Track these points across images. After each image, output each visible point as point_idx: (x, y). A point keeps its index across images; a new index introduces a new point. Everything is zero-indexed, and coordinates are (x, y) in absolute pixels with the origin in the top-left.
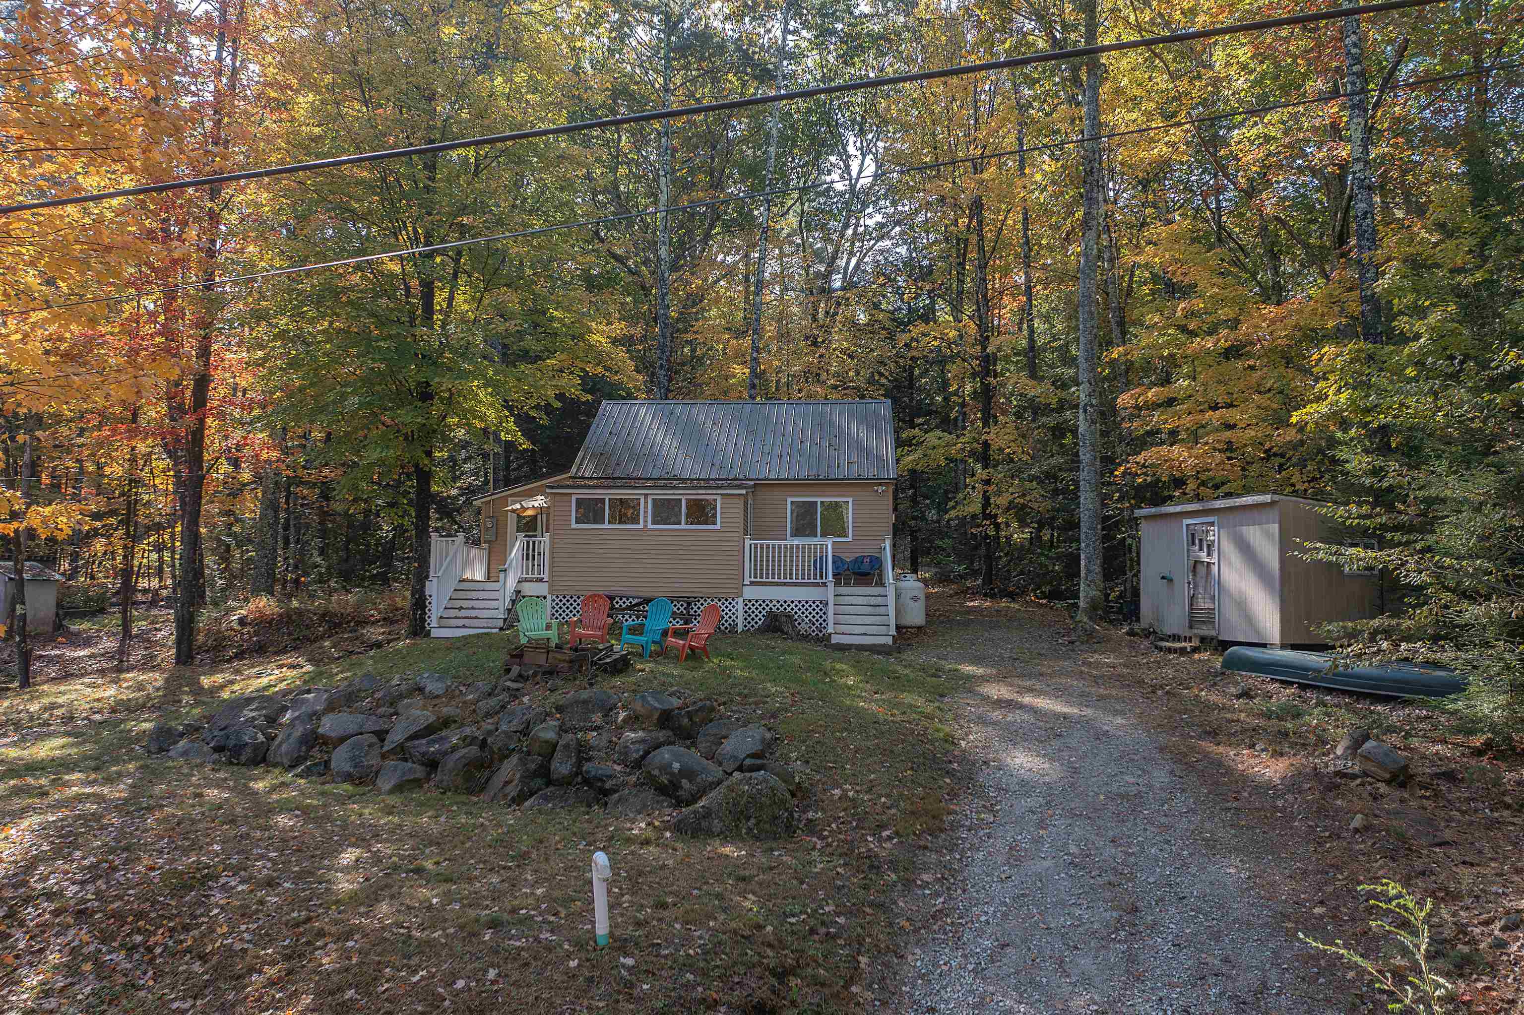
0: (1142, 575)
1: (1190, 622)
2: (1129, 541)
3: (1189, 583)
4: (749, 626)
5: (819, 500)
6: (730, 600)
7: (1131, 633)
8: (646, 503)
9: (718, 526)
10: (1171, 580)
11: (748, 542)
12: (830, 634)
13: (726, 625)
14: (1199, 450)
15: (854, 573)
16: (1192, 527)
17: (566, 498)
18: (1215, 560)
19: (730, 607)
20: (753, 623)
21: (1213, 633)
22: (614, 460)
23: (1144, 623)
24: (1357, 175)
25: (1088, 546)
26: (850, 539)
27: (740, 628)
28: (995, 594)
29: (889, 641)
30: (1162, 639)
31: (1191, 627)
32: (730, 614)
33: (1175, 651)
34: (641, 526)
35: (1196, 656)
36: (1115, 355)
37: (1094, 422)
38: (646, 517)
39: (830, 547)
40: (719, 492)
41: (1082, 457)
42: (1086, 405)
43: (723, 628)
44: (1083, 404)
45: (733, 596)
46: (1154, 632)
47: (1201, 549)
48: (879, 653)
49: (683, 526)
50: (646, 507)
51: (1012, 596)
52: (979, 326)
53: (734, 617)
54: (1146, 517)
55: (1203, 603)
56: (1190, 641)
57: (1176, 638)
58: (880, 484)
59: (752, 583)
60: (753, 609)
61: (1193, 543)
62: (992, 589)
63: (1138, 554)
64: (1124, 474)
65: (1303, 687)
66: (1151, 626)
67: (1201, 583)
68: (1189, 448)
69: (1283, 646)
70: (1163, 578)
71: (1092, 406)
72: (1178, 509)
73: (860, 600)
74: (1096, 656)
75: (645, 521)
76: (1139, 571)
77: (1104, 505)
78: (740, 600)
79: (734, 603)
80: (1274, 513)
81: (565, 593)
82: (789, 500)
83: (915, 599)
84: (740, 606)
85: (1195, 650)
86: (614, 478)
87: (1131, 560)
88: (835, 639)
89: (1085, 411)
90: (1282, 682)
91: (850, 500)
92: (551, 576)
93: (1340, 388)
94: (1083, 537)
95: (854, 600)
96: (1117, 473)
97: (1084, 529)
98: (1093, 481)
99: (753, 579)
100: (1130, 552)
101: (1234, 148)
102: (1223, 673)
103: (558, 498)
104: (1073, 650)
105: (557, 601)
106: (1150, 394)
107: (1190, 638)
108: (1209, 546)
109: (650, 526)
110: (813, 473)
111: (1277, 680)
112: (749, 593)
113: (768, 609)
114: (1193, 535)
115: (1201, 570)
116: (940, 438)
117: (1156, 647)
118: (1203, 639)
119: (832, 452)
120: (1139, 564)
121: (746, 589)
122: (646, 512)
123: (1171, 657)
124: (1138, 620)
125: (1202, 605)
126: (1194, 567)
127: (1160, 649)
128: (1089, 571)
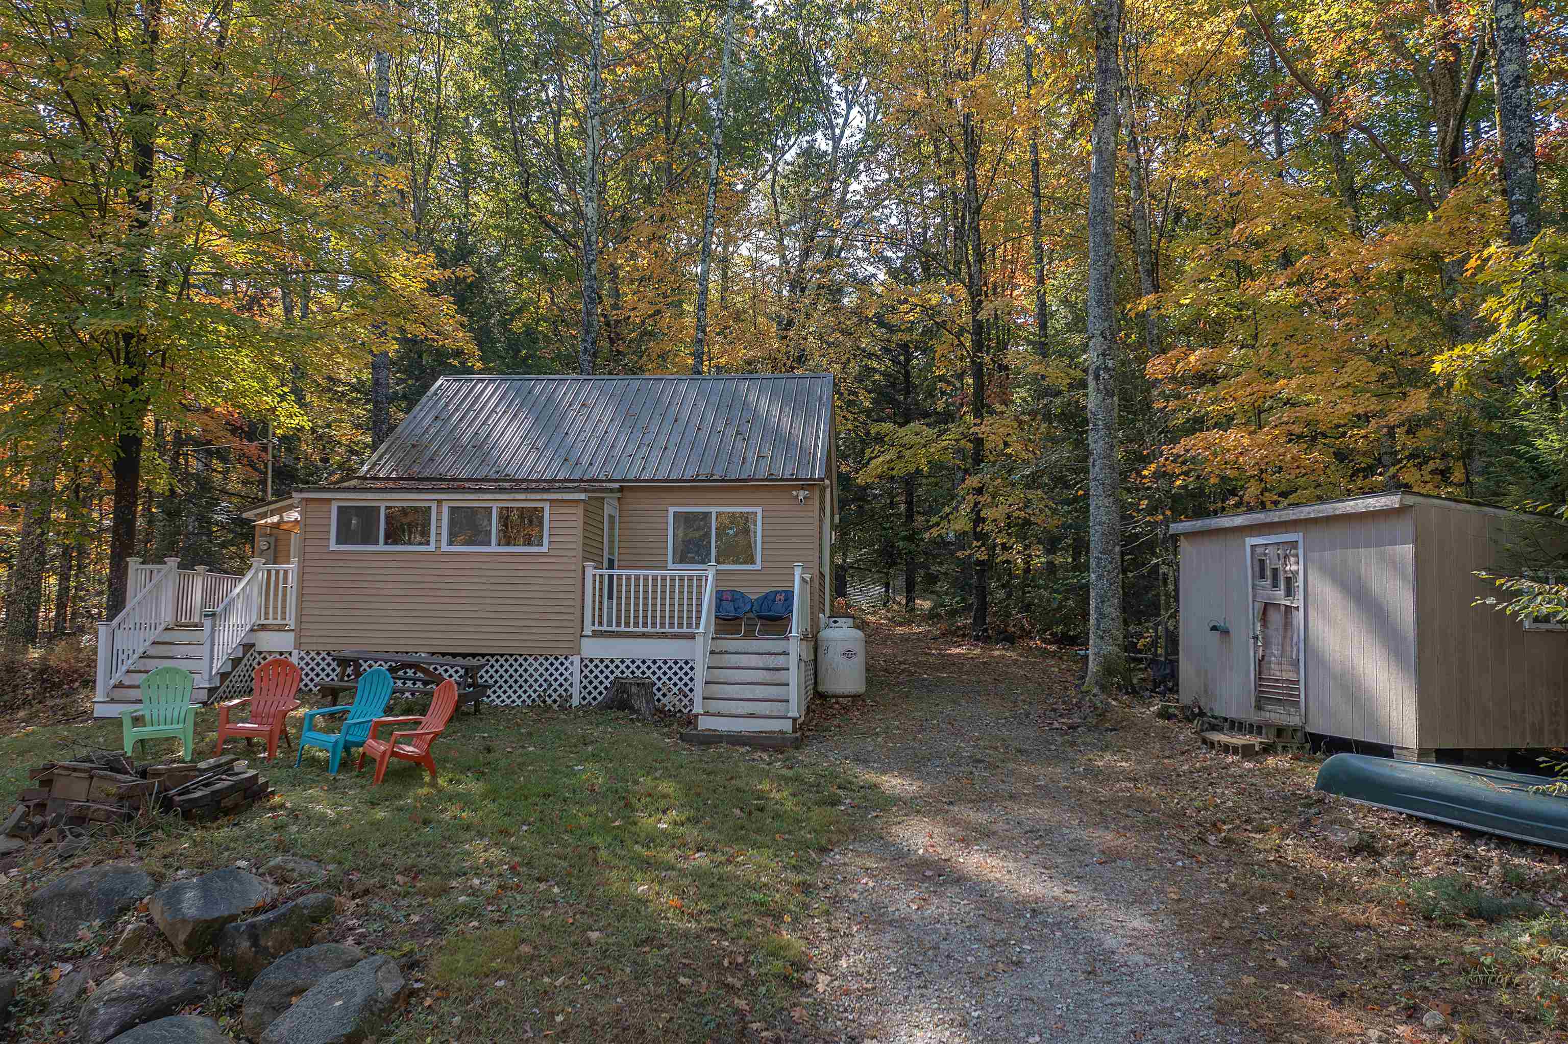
0: (1182, 616)
1: (1258, 700)
2: (1164, 569)
3: (1256, 638)
4: (589, 698)
5: (714, 510)
6: (562, 659)
7: (1164, 714)
8: (439, 513)
9: (545, 549)
10: (1225, 632)
11: (590, 572)
12: (696, 716)
13: (555, 696)
14: (1263, 436)
15: (760, 617)
16: (1259, 550)
17: (325, 507)
18: (1299, 602)
19: (562, 669)
20: (595, 693)
21: (1294, 720)
22: (428, 454)
23: (1186, 696)
24: (1502, 24)
25: (1100, 577)
26: (758, 566)
27: (576, 701)
28: (989, 637)
29: (787, 726)
30: (1214, 728)
31: (1259, 708)
32: (561, 680)
33: (1236, 751)
34: (432, 547)
35: (1271, 761)
36: (1143, 307)
37: (1109, 394)
38: (438, 534)
39: (710, 579)
40: (545, 496)
41: (1092, 446)
42: (1098, 368)
43: (549, 701)
44: (1093, 367)
45: (565, 652)
46: (1202, 714)
47: (1275, 585)
48: (764, 749)
49: (494, 548)
50: (439, 520)
51: (1010, 640)
52: (969, 288)
53: (566, 685)
54: (1190, 535)
55: (1277, 671)
56: (1260, 733)
57: (1236, 726)
58: (802, 488)
59: (596, 634)
60: (596, 672)
61: (1263, 576)
62: (986, 630)
63: (1177, 590)
64: (1156, 476)
65: (1470, 835)
66: (1196, 704)
67: (1276, 638)
68: (1250, 433)
69: (1423, 754)
70: (1214, 628)
71: (1107, 369)
72: (1239, 521)
73: (754, 661)
74: (1108, 757)
75: (438, 541)
76: (1177, 611)
77: (1125, 518)
78: (576, 659)
79: (567, 664)
80: (1406, 526)
81: (320, 648)
82: (672, 510)
83: (849, 654)
84: (576, 668)
85: (1267, 749)
86: (419, 479)
87: (1167, 595)
88: (705, 724)
89: (1097, 377)
90: (1429, 823)
91: (759, 510)
92: (300, 620)
93: (1519, 313)
94: (1093, 563)
95: (743, 660)
96: (1145, 473)
97: (1094, 553)
98: (1108, 481)
99: (596, 627)
100: (1165, 583)
101: (1305, 37)
102: (1321, 801)
103: (312, 506)
104: (1073, 744)
105: (308, 659)
106: (1192, 358)
107: (1260, 728)
108: (1288, 580)
109: (445, 547)
110: (705, 472)
111: (1419, 819)
112: (592, 648)
113: (617, 673)
114: (1262, 562)
115: (1275, 618)
116: (917, 434)
117: (1204, 741)
118: (1280, 731)
119: (740, 445)
120: (1177, 600)
121: (584, 641)
122: (439, 527)
123: (1230, 759)
124: (1175, 690)
125: (1278, 675)
126: (1265, 610)
127: (1212, 745)
128: (1102, 616)
